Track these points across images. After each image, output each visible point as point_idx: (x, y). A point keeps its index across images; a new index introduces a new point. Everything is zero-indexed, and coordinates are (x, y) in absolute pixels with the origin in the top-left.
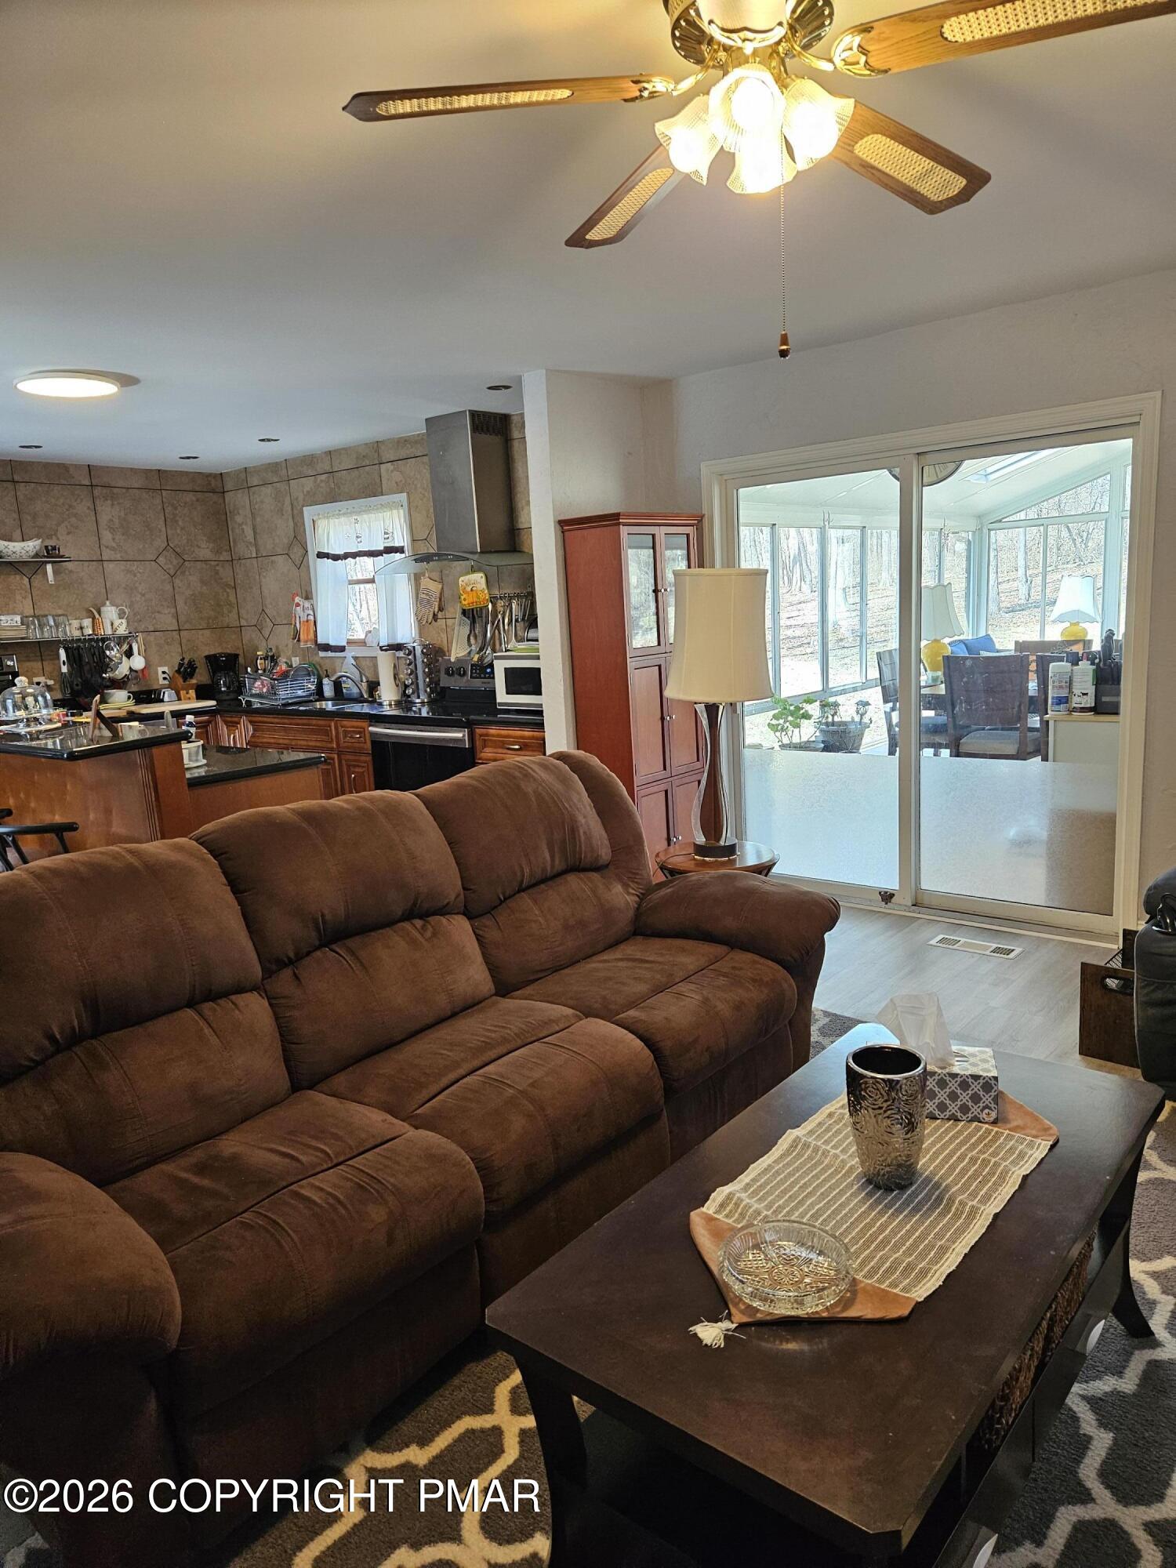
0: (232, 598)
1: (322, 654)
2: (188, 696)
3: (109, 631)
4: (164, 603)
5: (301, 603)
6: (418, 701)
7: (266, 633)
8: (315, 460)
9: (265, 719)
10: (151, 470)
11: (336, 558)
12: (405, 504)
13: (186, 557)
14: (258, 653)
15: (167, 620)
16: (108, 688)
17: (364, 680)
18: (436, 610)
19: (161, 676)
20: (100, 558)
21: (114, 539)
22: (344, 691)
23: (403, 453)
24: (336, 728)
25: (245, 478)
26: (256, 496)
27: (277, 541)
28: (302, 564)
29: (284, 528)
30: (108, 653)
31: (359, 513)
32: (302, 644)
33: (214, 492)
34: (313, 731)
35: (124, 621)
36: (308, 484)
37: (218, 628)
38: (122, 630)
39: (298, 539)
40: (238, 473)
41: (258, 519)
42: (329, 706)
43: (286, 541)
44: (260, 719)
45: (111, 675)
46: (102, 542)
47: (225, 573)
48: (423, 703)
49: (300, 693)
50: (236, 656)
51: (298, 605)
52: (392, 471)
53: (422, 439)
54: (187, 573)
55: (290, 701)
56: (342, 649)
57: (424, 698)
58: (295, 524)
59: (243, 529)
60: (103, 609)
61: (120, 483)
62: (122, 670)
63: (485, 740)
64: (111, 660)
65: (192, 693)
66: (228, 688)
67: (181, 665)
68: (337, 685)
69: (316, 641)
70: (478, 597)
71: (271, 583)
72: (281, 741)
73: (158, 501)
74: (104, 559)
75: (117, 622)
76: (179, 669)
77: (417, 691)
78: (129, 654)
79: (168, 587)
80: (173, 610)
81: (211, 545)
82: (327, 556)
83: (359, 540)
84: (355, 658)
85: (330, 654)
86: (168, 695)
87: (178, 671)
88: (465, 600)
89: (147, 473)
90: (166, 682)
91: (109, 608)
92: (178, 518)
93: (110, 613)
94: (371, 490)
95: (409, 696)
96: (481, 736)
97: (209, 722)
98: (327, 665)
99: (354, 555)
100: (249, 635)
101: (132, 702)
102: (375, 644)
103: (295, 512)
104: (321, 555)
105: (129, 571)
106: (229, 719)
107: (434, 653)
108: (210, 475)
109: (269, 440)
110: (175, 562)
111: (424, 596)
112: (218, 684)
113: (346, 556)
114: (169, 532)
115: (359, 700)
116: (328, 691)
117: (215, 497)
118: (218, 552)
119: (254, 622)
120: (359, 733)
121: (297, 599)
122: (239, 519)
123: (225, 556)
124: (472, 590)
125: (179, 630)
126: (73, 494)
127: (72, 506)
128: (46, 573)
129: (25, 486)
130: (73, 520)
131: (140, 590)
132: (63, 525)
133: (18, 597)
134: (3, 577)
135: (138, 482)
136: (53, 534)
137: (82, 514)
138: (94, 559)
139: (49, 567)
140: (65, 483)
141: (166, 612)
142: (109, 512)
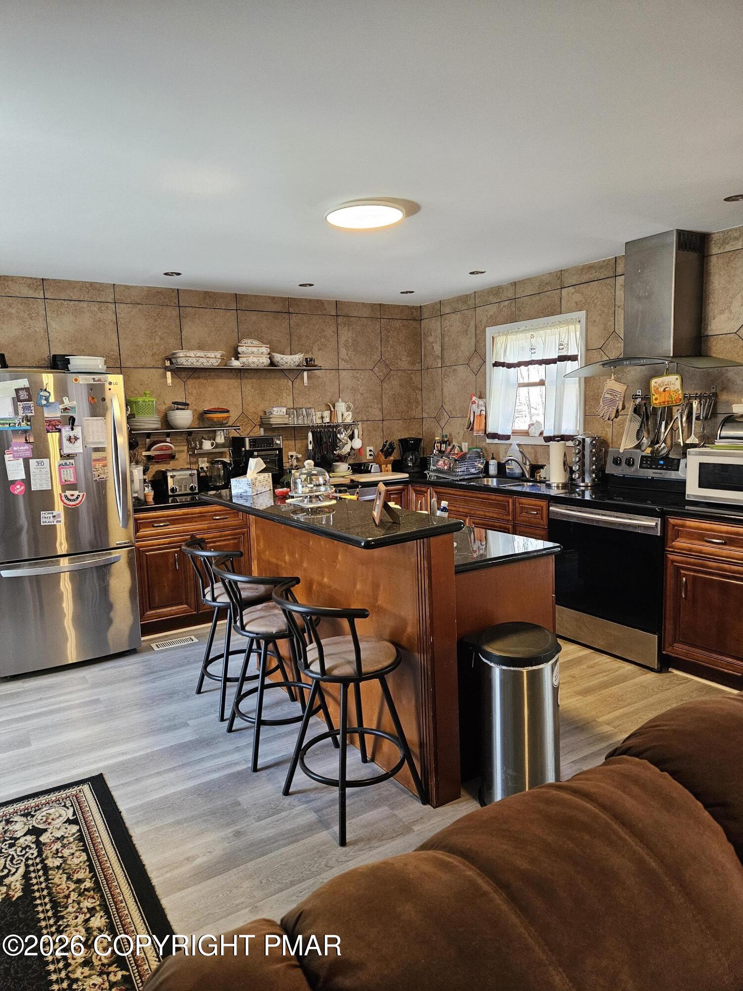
0: (419, 397)
1: (488, 441)
2: (387, 469)
3: (340, 421)
4: (375, 401)
5: (477, 402)
6: (582, 484)
7: (443, 423)
8: (501, 290)
9: (449, 491)
10: (376, 304)
11: (510, 366)
12: (584, 321)
13: (391, 367)
14: (437, 438)
15: (376, 413)
16: (337, 461)
17: (528, 463)
18: (620, 408)
19: (368, 453)
20: (337, 368)
21: (347, 354)
22: (507, 471)
23: (585, 278)
24: (514, 504)
25: (438, 309)
26: (446, 321)
27: (460, 354)
28: (480, 373)
29: (467, 345)
30: (339, 436)
31: (536, 329)
32: (475, 432)
33: (414, 320)
34: (491, 505)
35: (350, 413)
36: (492, 310)
37: (409, 420)
38: (349, 420)
39: (479, 352)
40: (433, 306)
41: (446, 339)
42: (493, 483)
43: (467, 354)
44: (445, 491)
45: (339, 452)
46: (340, 356)
47: (416, 379)
48: (587, 486)
49: (473, 471)
50: (420, 440)
51: (474, 403)
52: (573, 294)
53: (607, 264)
54: (392, 379)
55: (466, 477)
56: (507, 437)
57: (588, 480)
58: (477, 342)
59: (433, 346)
60: (336, 404)
61: (355, 314)
62: (346, 450)
63: (679, 531)
64: (340, 441)
65: (390, 467)
66: (413, 464)
67: (384, 446)
68: (501, 467)
69: (485, 430)
70: (671, 397)
71: (450, 387)
72: (461, 510)
73: (378, 327)
74: (340, 368)
75: (346, 414)
76: (383, 449)
77: (582, 475)
78: (352, 437)
79: (379, 389)
80: (380, 406)
81: (409, 359)
82: (503, 365)
83: (533, 351)
84: (519, 445)
85: (496, 441)
86: (374, 467)
87: (382, 451)
88: (656, 399)
89: (372, 306)
90: (371, 458)
91: (341, 404)
92: (389, 339)
93: (341, 407)
94: (552, 310)
95: (574, 480)
96: (674, 526)
97: (403, 490)
98: (492, 449)
99: (527, 364)
100: (428, 425)
101: (350, 472)
102: (537, 434)
103: (478, 332)
104: (496, 364)
105: (355, 377)
106: (418, 489)
107: (601, 446)
108: (413, 307)
109: (477, 273)
110: (385, 371)
111: (609, 396)
112: (406, 460)
113: (519, 364)
114: (383, 349)
115: (521, 478)
116: (493, 470)
117: (414, 324)
118: (413, 363)
119: (433, 415)
120: (536, 510)
121: (474, 398)
122: (431, 339)
123: (418, 367)
124: (664, 390)
125: (383, 420)
126: (324, 322)
127: (323, 331)
128: (303, 378)
129: (296, 316)
130: (323, 340)
131: (361, 391)
132: (316, 344)
133: (285, 395)
134: (276, 380)
135: (366, 313)
136: (311, 350)
137: (329, 336)
138: (334, 368)
139: (305, 374)
140: (320, 313)
141: (376, 407)
142: (346, 335)
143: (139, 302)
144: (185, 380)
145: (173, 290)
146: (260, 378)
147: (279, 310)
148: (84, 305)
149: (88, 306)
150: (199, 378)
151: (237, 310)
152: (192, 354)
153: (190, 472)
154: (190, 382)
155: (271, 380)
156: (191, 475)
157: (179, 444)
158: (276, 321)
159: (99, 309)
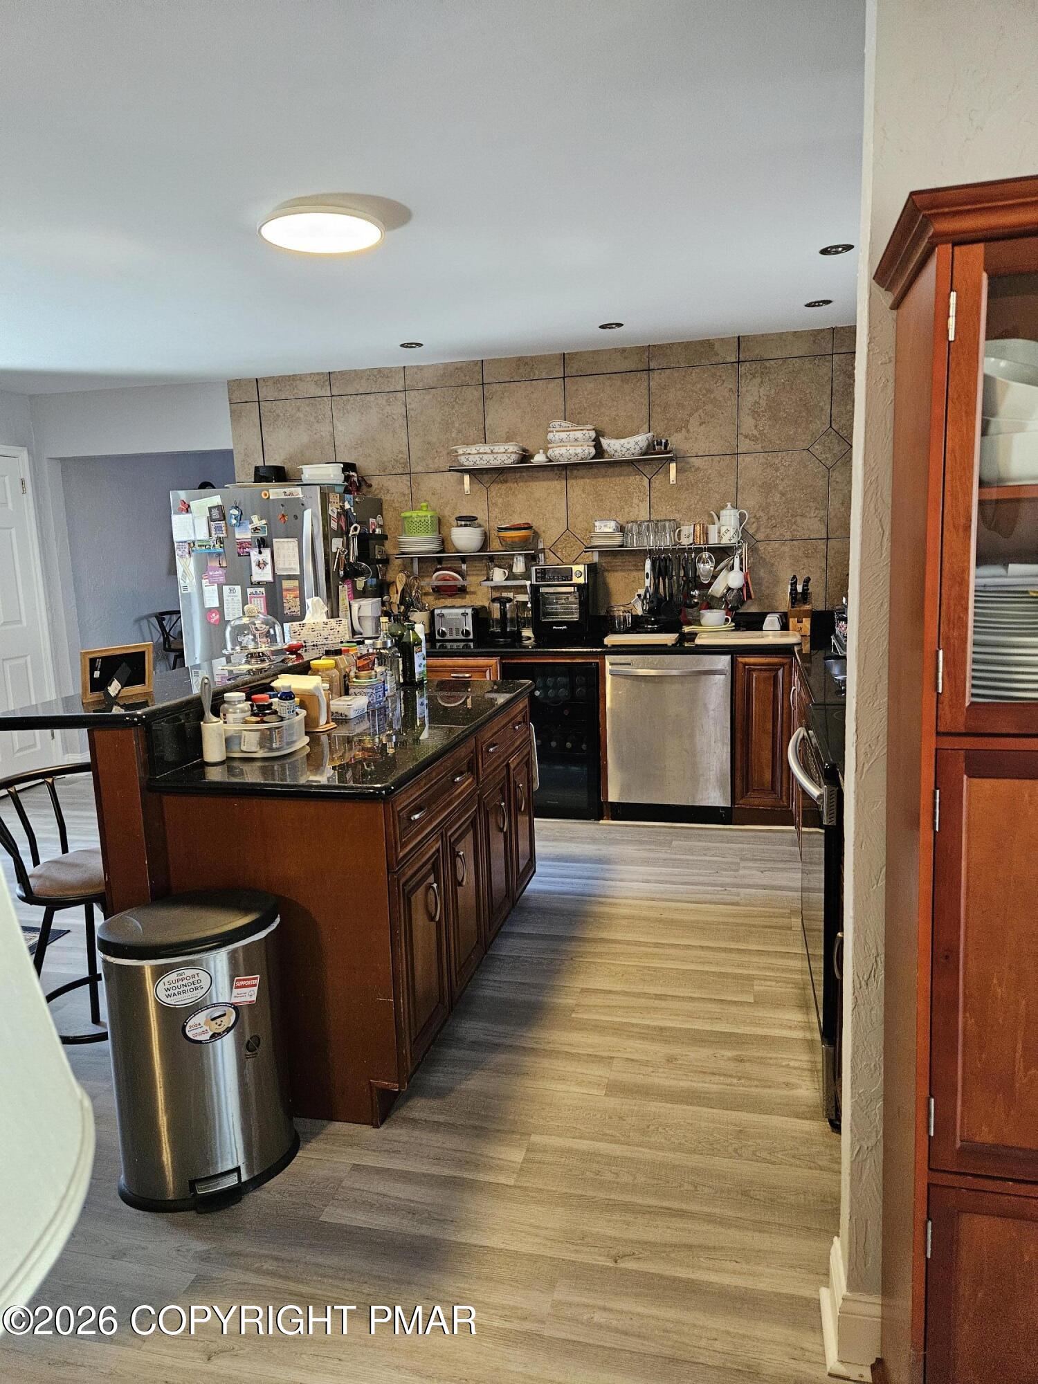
4: (813, 505)
10: (822, 330)
15: (813, 526)
16: (701, 607)
20: (735, 451)
21: (756, 426)
38: (733, 539)
45: (706, 593)
46: (741, 430)
60: (722, 513)
61: (777, 354)
73: (825, 371)
74: (740, 451)
75: (729, 529)
79: (821, 483)
80: (822, 513)
86: (773, 622)
89: (817, 335)
91: (729, 512)
101: (730, 626)
105: (770, 465)
110: (836, 449)
114: (835, 411)
125: (828, 539)
126: (713, 375)
127: (710, 391)
128: (668, 472)
129: (660, 374)
130: (709, 407)
131: (781, 488)
132: (696, 415)
133: (635, 501)
134: (622, 478)
135: (800, 349)
136: (686, 427)
137: (721, 399)
138: (728, 452)
139: (673, 466)
140: (707, 362)
141: (812, 515)
142: (756, 393)
143: (433, 385)
144: (487, 485)
145: (475, 363)
146: (596, 477)
147: (633, 368)
148: (371, 398)
149: (376, 399)
150: (506, 482)
151: (564, 378)
152: (473, 450)
153: (462, 611)
154: (495, 488)
155: (613, 479)
156: (463, 614)
157: (479, 573)
158: (626, 386)
159: (387, 401)
